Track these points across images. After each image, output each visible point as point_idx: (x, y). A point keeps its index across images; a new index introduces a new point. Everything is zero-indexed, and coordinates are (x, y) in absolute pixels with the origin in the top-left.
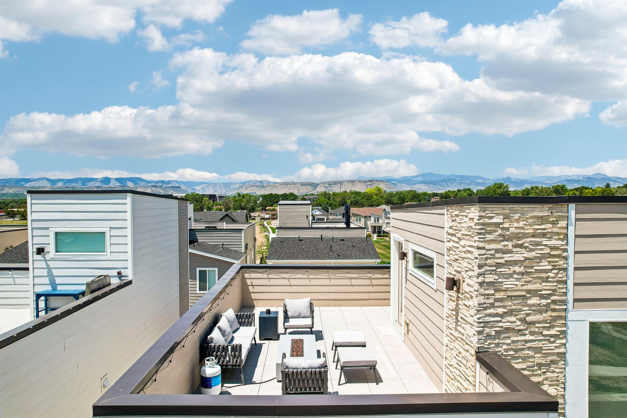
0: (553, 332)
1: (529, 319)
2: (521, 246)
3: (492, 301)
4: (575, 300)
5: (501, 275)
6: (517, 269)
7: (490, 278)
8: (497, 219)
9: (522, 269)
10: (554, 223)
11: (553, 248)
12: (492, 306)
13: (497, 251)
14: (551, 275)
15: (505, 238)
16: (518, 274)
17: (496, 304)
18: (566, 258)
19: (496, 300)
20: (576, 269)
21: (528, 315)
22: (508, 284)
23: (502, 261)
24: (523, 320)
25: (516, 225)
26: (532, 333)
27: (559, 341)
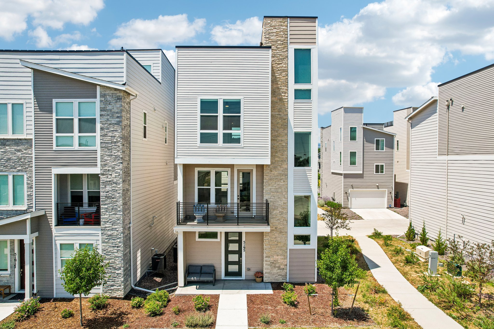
0: (284, 50)
1: (278, 47)
2: (275, 28)
3: (268, 42)
4: (290, 43)
5: (270, 35)
6: (274, 34)
7: (267, 36)
8: (269, 22)
9: (276, 34)
10: (284, 23)
11: (284, 29)
12: (268, 43)
13: (269, 29)
14: (283, 36)
15: (271, 26)
16: (275, 35)
17: (269, 43)
18: (287, 32)
19: (269, 42)
20: (290, 35)
21: (277, 46)
22: (272, 38)
23: (270, 32)
24: (276, 47)
25: (274, 23)
26: (279, 51)
27: (286, 53)
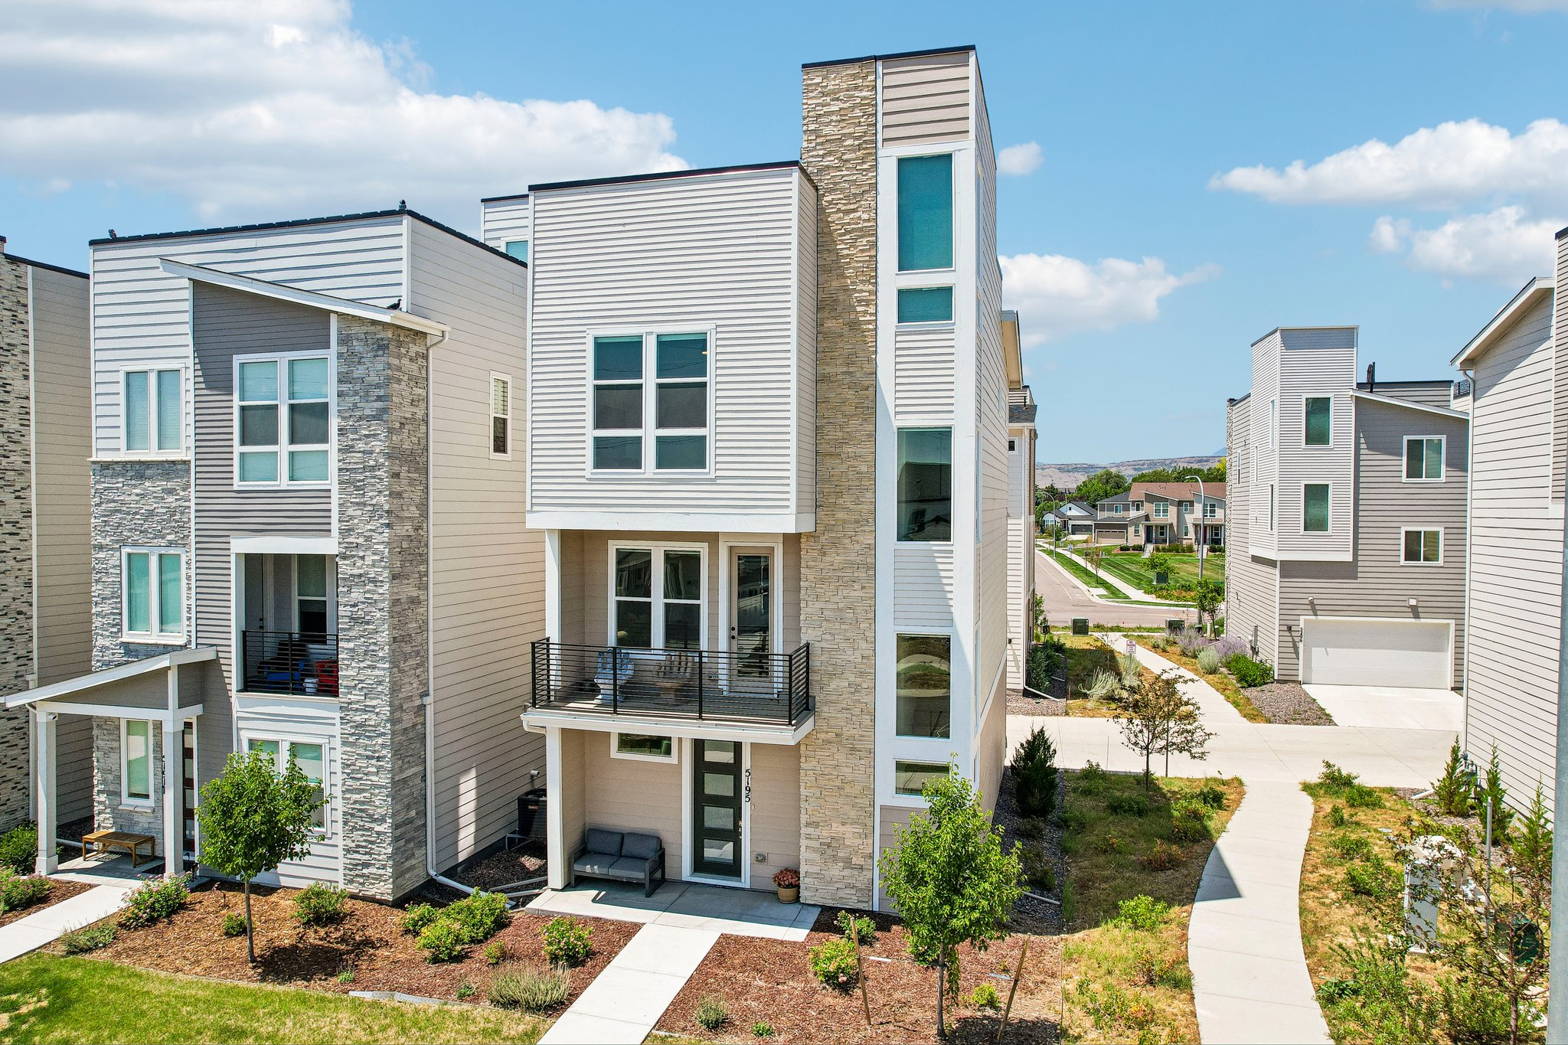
0: (865, 166)
1: (844, 157)
2: (838, 99)
3: (814, 145)
4: (884, 140)
5: (821, 123)
6: (834, 118)
7: (812, 127)
8: (818, 80)
9: (839, 118)
10: (864, 78)
11: (863, 98)
12: (814, 149)
13: (817, 105)
14: (862, 120)
15: (824, 94)
16: (836, 121)
17: (818, 147)
18: (876, 105)
19: (817, 144)
20: (884, 114)
21: (843, 154)
22: (826, 130)
23: (822, 112)
24: (840, 159)
25: (833, 83)
26: (848, 169)
27: (870, 174)
